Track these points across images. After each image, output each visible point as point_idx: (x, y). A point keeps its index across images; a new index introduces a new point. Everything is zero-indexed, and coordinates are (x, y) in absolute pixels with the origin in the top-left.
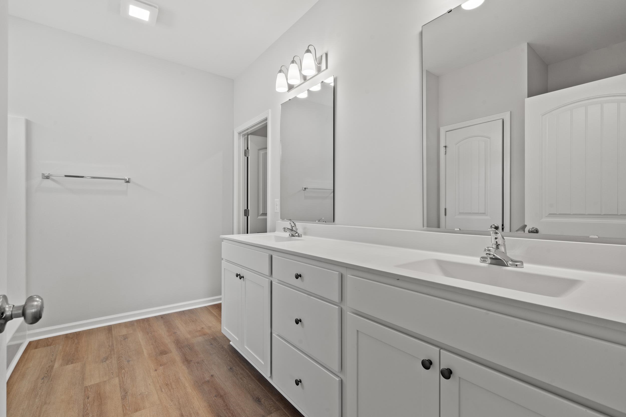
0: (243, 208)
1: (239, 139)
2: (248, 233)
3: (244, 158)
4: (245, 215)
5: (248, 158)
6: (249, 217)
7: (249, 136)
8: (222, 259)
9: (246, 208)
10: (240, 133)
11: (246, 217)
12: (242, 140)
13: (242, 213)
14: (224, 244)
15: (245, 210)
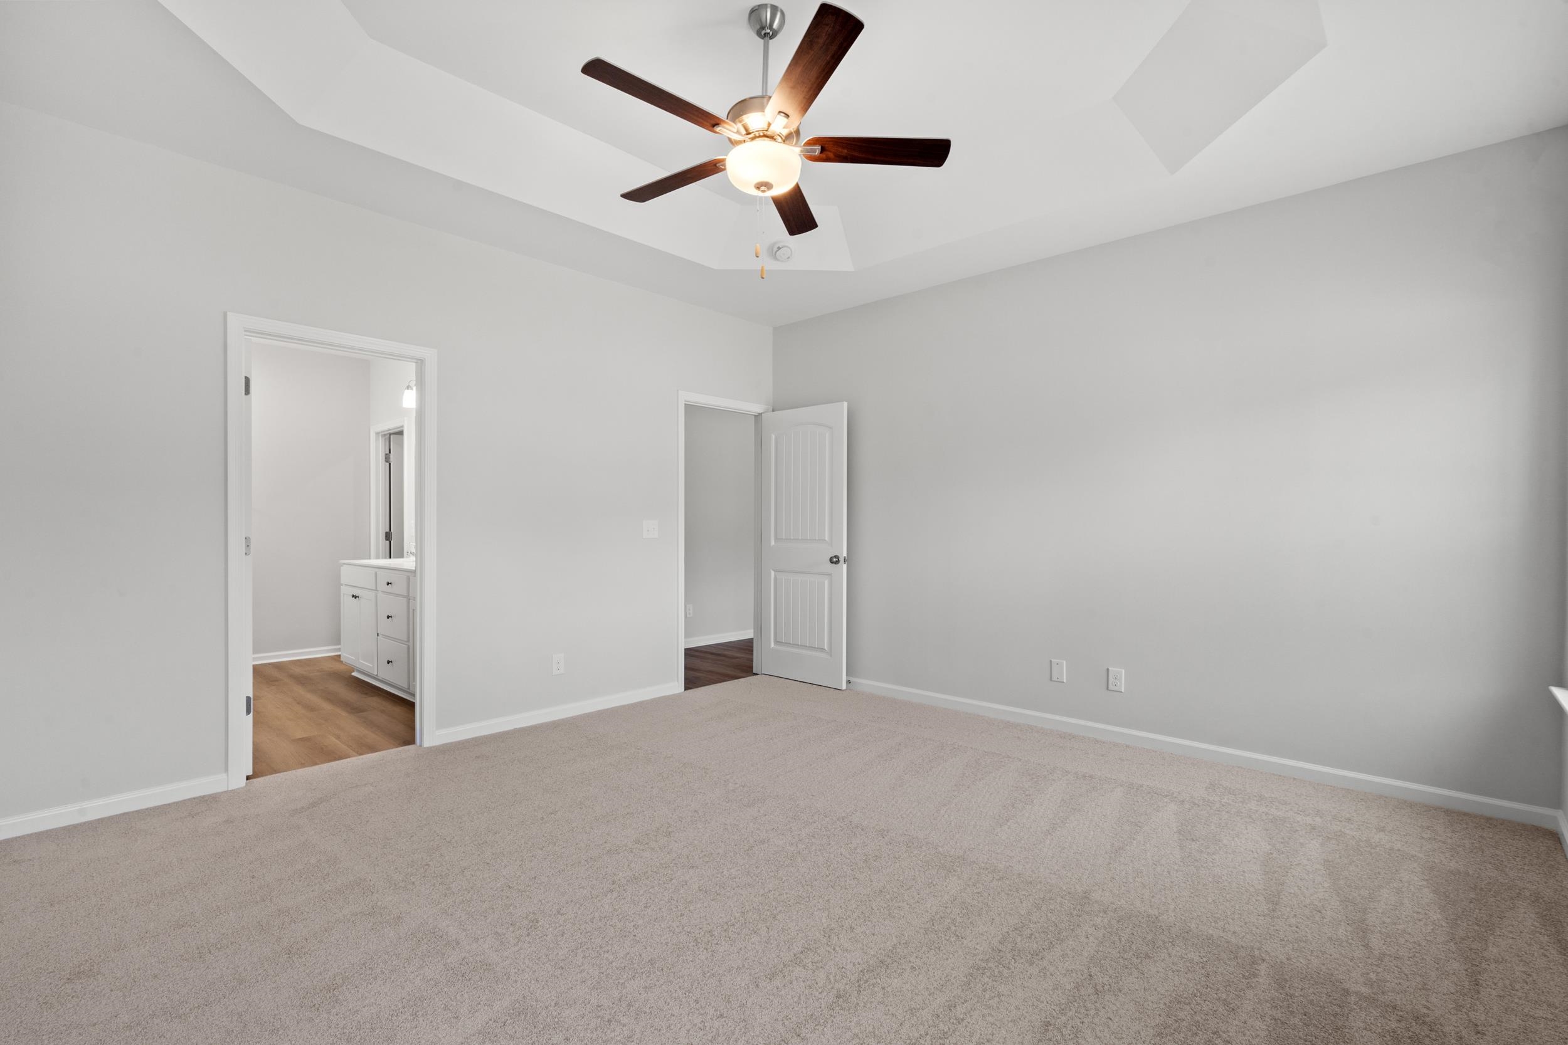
0: (383, 529)
1: (377, 439)
2: (390, 557)
3: (385, 465)
4: (387, 540)
5: (390, 464)
6: (392, 542)
7: (392, 436)
8: (342, 585)
9: (388, 530)
10: (377, 434)
11: (388, 542)
12: (381, 441)
13: (382, 536)
14: (344, 569)
15: (386, 533)
